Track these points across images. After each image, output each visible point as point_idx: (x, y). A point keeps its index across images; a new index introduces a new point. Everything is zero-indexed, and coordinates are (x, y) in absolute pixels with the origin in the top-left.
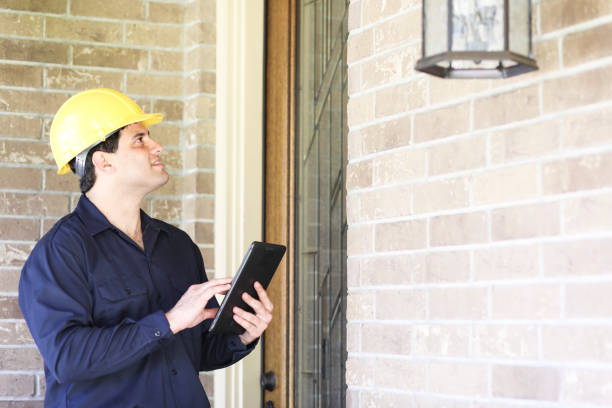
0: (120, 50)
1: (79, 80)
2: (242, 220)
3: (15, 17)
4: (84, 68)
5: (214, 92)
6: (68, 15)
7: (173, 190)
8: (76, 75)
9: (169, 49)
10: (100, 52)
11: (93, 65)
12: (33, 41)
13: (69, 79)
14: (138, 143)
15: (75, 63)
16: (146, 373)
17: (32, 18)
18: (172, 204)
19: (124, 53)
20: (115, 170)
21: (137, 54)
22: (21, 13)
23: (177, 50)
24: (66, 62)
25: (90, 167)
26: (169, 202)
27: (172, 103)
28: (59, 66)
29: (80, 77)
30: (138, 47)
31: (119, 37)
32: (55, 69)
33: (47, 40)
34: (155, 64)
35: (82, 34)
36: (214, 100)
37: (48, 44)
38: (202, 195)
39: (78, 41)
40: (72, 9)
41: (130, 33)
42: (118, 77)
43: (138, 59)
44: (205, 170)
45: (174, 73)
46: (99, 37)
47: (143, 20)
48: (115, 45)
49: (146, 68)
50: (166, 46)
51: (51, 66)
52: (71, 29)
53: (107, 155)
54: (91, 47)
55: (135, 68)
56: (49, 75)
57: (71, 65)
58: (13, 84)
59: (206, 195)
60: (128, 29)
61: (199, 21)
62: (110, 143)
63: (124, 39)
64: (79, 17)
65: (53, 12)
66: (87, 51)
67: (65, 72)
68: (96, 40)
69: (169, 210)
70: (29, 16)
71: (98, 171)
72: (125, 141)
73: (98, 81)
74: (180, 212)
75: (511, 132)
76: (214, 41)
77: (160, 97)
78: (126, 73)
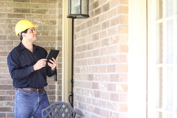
0: (42, 10)
1: (33, 17)
2: (67, 46)
3: (19, 3)
4: (34, 14)
5: (62, 18)
6: (30, 3)
7: (54, 40)
8: (32, 16)
9: (53, 9)
10: (37, 11)
11: (36, 13)
12: (23, 9)
13: (31, 17)
14: (31, 32)
15: (32, 13)
16: (31, 78)
17: (22, 4)
18: (54, 43)
19: (43, 10)
20: (26, 37)
21: (46, 10)
22: (20, 3)
23: (55, 9)
24: (30, 13)
25: (21, 36)
26: (53, 43)
27: (54, 21)
28: (29, 14)
29: (33, 16)
30: (46, 9)
31: (42, 7)
32: (28, 14)
33: (26, 8)
34: (50, 12)
35: (34, 7)
36: (62, 20)
37: (26, 9)
38: (59, 41)
39: (32, 8)
40: (31, 1)
41: (44, 6)
42: (42, 16)
43: (46, 12)
44: (60, 35)
45: (54, 14)
46: (37, 7)
47: (47, 3)
48: (41, 9)
49: (48, 13)
50: (52, 8)
51: (27, 14)
52: (31, 6)
53: (25, 34)
54: (36, 9)
55: (45, 13)
56: (26, 16)
57: (31, 13)
58: (18, 18)
59: (60, 41)
60: (44, 5)
61: (58, 3)
62: (26, 31)
63: (43, 7)
64: (33, 3)
65: (27, 2)
66: (35, 10)
67: (30, 15)
68: (37, 8)
69: (53, 44)
70: (22, 3)
71: (23, 37)
72: (29, 31)
73: (37, 17)
74: (55, 45)
75: (90, 29)
76: (62, 7)
77: (51, 20)
78: (43, 15)
